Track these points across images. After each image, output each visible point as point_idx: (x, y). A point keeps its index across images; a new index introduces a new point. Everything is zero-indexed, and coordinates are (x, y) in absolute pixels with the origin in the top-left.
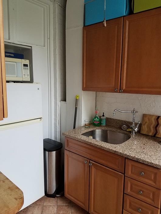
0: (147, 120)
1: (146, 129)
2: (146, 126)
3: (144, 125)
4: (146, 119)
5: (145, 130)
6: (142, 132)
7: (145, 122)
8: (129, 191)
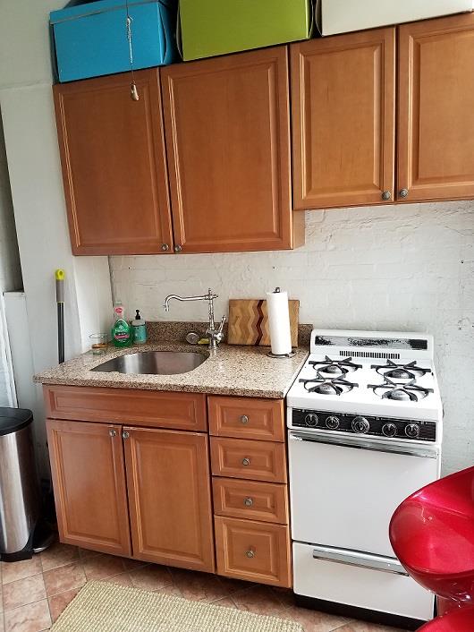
0: (239, 311)
1: (240, 333)
2: (237, 326)
3: (234, 324)
4: (237, 311)
5: (236, 335)
6: (232, 341)
7: (234, 318)
8: (221, 467)
